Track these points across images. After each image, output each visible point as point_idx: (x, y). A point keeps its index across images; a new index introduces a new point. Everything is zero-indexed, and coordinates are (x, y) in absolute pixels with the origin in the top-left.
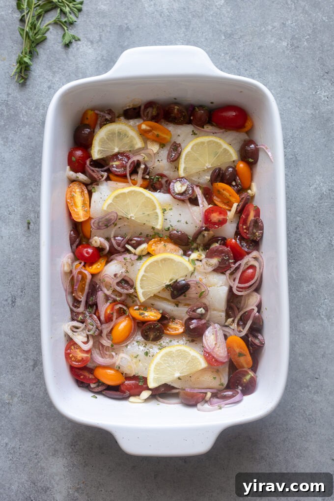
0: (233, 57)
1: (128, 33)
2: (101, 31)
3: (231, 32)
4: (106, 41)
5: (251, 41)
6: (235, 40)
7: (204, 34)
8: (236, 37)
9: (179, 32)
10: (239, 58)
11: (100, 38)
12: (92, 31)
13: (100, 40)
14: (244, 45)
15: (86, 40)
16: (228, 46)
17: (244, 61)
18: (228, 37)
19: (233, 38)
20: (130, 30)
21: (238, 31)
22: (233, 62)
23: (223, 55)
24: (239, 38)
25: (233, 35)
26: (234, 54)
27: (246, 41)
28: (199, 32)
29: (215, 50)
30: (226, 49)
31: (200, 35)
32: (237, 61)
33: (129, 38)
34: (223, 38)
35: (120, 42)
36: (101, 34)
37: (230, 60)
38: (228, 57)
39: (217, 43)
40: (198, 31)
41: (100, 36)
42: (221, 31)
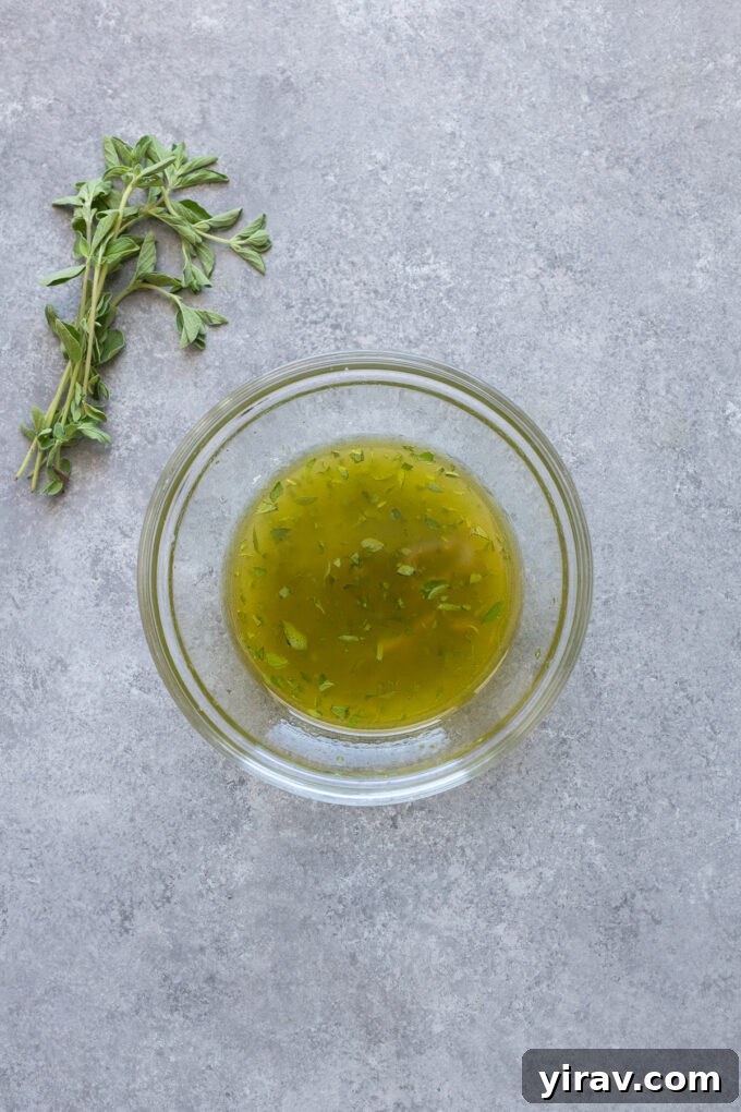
0: (618, 161)
1: (290, 100)
2: (206, 96)
3: (609, 79)
4: (223, 128)
5: (673, 106)
6: (623, 105)
7: (526, 91)
8: (625, 94)
9: (447, 87)
10: (637, 161)
11: (204, 118)
12: (178, 97)
13: (204, 125)
14: (651, 121)
15: (159, 126)
16: (601, 125)
17: (652, 169)
18: (601, 98)
19: (615, 98)
20: (296, 91)
21: (629, 76)
22: (620, 174)
23: (586, 153)
24: (635, 99)
25: (617, 90)
26: (623, 150)
27: (658, 107)
28: (510, 84)
29: (560, 139)
30: (597, 134)
31: (512, 94)
32: (631, 171)
33: (292, 115)
34: (585, 99)
35: (265, 130)
36: (205, 105)
37: (608, 168)
38: (603, 160)
39: (567, 116)
40: (505, 84)
41: (204, 113)
42: (576, 77)
